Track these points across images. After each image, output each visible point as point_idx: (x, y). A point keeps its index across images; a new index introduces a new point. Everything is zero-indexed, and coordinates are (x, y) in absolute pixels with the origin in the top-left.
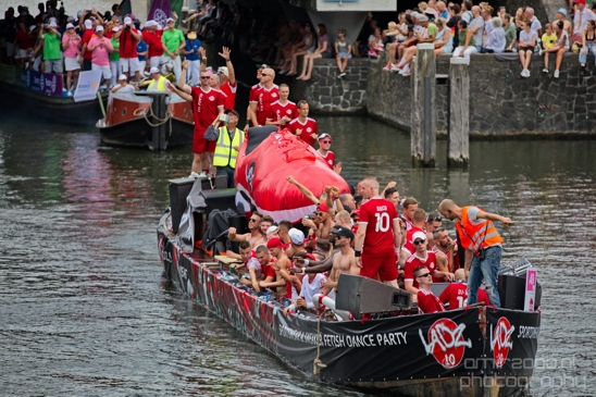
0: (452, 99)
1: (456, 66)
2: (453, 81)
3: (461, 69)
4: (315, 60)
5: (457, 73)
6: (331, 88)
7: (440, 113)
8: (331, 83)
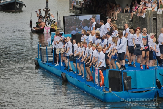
0: (158, 24)
1: (159, 14)
2: (158, 19)
3: (160, 15)
4: (118, 14)
5: (159, 16)
6: (122, 22)
7: (154, 28)
8: (122, 20)
